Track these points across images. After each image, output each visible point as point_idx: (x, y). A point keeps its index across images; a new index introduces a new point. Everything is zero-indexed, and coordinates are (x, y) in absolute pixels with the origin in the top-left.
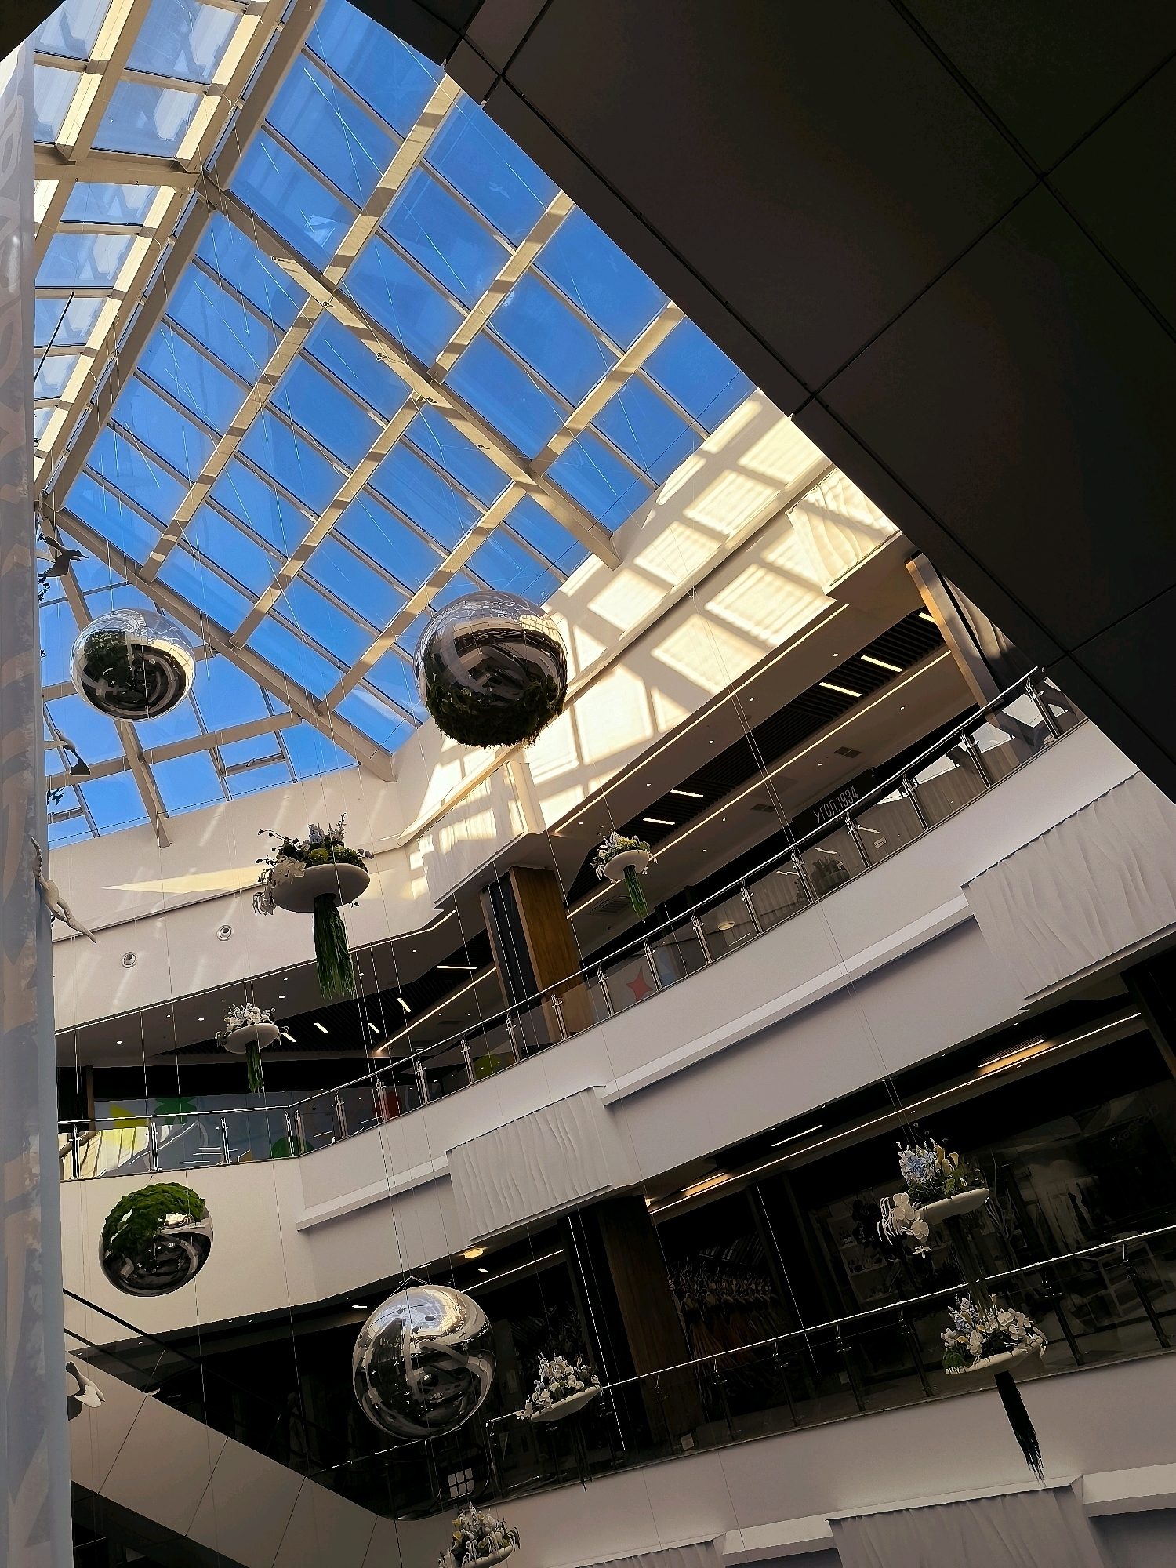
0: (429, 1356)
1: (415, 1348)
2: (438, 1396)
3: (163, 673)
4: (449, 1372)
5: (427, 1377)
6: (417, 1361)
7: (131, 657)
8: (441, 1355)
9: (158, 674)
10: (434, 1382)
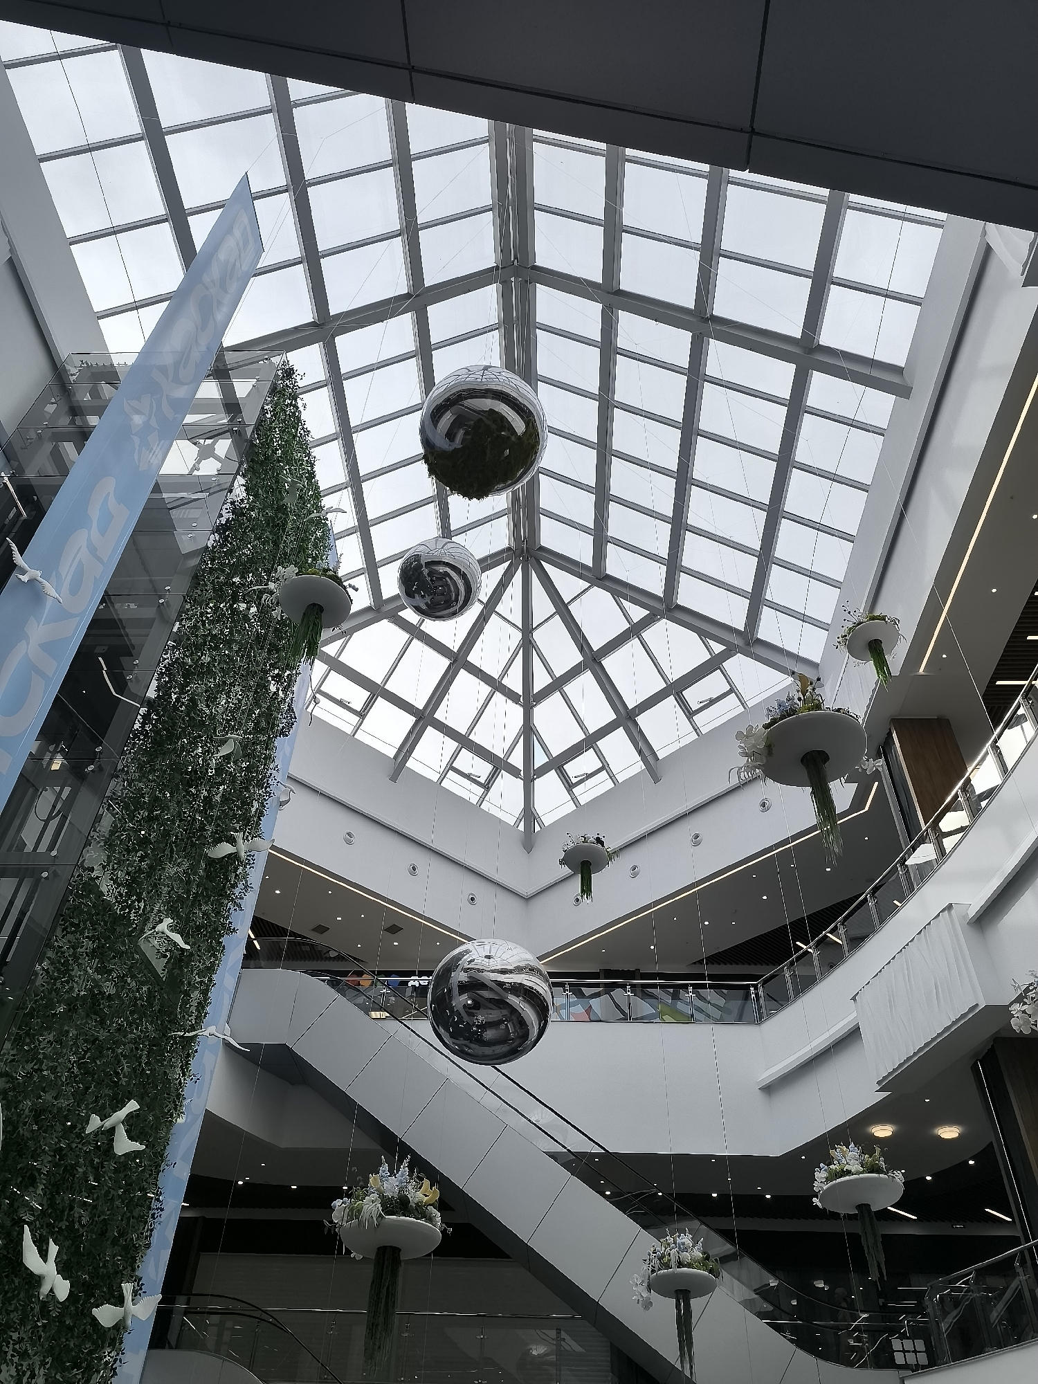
0: (474, 985)
1: (463, 977)
2: (481, 1018)
3: (451, 578)
4: (490, 1000)
5: (469, 1002)
6: (463, 988)
7: (425, 571)
8: (483, 986)
9: (447, 578)
10: (477, 1005)
